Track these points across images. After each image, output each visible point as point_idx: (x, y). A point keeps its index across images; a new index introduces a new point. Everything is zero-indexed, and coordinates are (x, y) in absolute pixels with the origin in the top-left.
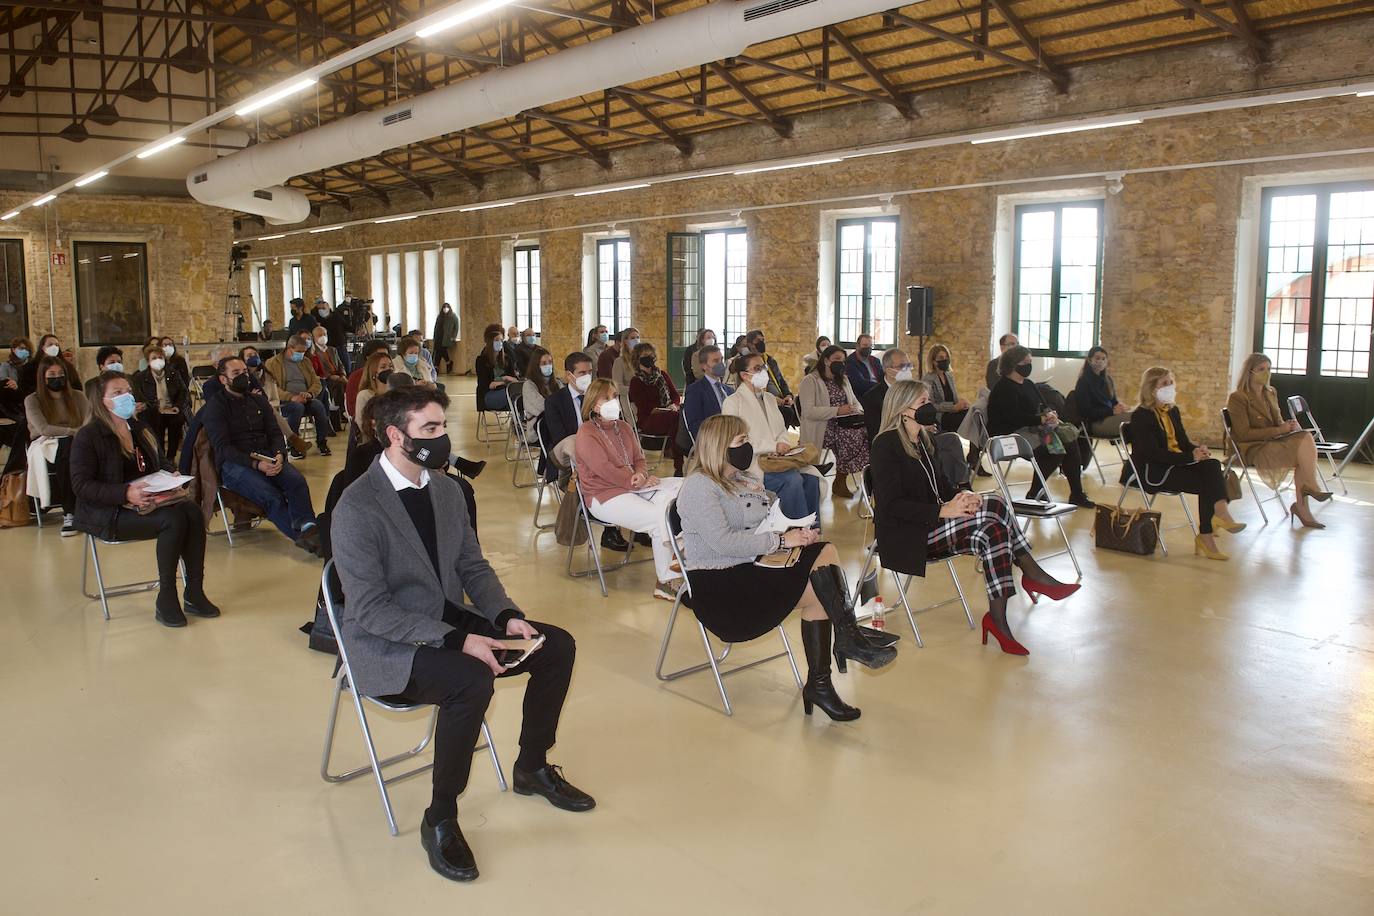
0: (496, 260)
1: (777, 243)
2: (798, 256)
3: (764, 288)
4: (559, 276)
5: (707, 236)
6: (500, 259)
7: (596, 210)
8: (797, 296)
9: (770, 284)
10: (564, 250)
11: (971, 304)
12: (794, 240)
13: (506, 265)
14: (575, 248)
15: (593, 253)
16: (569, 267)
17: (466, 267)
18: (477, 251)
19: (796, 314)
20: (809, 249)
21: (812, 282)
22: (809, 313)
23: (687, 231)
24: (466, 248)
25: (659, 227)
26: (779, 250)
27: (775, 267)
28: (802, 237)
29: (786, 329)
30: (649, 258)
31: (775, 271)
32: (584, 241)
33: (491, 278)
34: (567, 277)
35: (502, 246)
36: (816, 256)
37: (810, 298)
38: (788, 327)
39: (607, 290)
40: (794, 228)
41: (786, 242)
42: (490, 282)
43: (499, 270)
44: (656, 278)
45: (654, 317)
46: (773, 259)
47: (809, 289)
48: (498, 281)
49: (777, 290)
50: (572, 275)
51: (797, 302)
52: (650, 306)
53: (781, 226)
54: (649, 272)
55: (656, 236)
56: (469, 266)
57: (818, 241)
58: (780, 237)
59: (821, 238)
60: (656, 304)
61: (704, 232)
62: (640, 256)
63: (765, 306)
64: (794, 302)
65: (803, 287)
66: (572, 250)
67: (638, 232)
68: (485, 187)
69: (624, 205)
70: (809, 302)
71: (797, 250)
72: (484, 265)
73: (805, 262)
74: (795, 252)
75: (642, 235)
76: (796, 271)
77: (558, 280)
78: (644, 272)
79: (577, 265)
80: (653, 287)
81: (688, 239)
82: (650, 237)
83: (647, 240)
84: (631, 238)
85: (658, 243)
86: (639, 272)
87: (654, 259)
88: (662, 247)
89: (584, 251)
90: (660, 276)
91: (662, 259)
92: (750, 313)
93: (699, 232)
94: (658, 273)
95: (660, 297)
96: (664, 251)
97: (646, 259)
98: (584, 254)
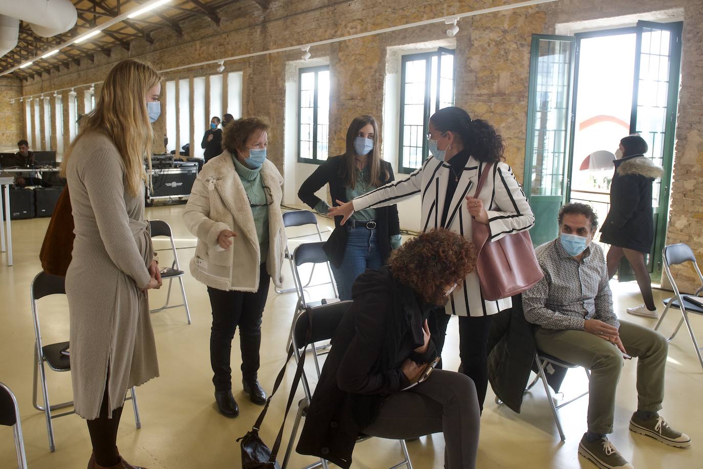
0: (280, 83)
4: (352, 99)
5: (583, 41)
6: (284, 81)
7: (407, 17)
10: (360, 68)
13: (290, 87)
14: (375, 65)
15: (397, 72)
16: (366, 87)
17: (249, 90)
18: (260, 73)
23: (557, 33)
24: (250, 71)
25: (505, 32)
30: (487, 73)
32: (388, 56)
33: (274, 101)
34: (363, 99)
35: (287, 67)
42: (272, 106)
43: (282, 92)
44: (496, 100)
48: (282, 105)
50: (369, 97)
54: (485, 91)
55: (498, 44)
56: (252, 89)
61: (579, 36)
62: (471, 71)
66: (371, 68)
67: (470, 40)
68: (271, 6)
69: (449, 6)
72: (268, 87)
75: (476, 44)
77: (351, 103)
78: (477, 92)
79: (377, 84)
80: (492, 112)
81: (557, 42)
82: (489, 45)
83: (484, 50)
84: (455, 48)
85: (502, 52)
86: (469, 92)
87: (496, 74)
88: (510, 58)
89: (386, 68)
90: (504, 97)
91: (509, 74)
92: (683, 154)
93: (573, 35)
94: (500, 94)
95: (503, 125)
96: (512, 63)
97: (481, 75)
98: (386, 71)
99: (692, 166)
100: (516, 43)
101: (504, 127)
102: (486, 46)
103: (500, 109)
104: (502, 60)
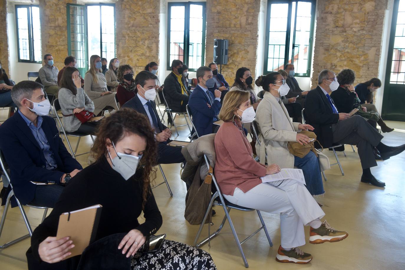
1: (134, 13)
2: (147, 21)
3: (127, 37)
5: (88, 7)
8: (147, 42)
9: (131, 35)
11: (245, 49)
12: (145, 12)
14: (1, 8)
15: (13, 13)
19: (146, 52)
20: (153, 17)
21: (155, 35)
22: (154, 52)
23: (77, 3)
26: (135, 17)
27: (133, 26)
28: (149, 11)
29: (140, 60)
30: (53, 17)
31: (134, 28)
32: (7, 5)
36: (158, 21)
37: (154, 44)
38: (141, 58)
39: (23, 34)
40: (145, 5)
41: (139, 13)
44: (58, 29)
45: (57, 51)
46: (132, 22)
47: (154, 39)
49: (135, 38)
51: (146, 45)
52: (54, 44)
53: (136, 4)
54: (53, 25)
55: (56, 5)
57: (159, 13)
58: (136, 10)
59: (161, 12)
60: (59, 43)
61: (87, 5)
62: (46, 16)
63: (128, 47)
64: (145, 45)
65: (150, 38)
67: (45, 2)
70: (154, 46)
71: (146, 17)
73: (151, 24)
74: (145, 19)
75: (48, 4)
76: (145, 29)
78: (49, 25)
79: (3, 18)
80: (56, 34)
81: (78, 7)
82: (53, 5)
83: (51, 7)
84: (39, 4)
85: (58, 9)
86: (46, 25)
87: (57, 18)
88: (61, 11)
89: (7, 10)
90: (60, 28)
91: (62, 18)
92: (118, 50)
93: (84, 4)
94: (59, 26)
95: (61, 39)
96: (63, 14)
97: (50, 18)
98: (7, 12)
99: (121, 54)
100: (63, 5)
101: (61, 40)
102: (52, 5)
103: (59, 33)
104: (58, 12)
